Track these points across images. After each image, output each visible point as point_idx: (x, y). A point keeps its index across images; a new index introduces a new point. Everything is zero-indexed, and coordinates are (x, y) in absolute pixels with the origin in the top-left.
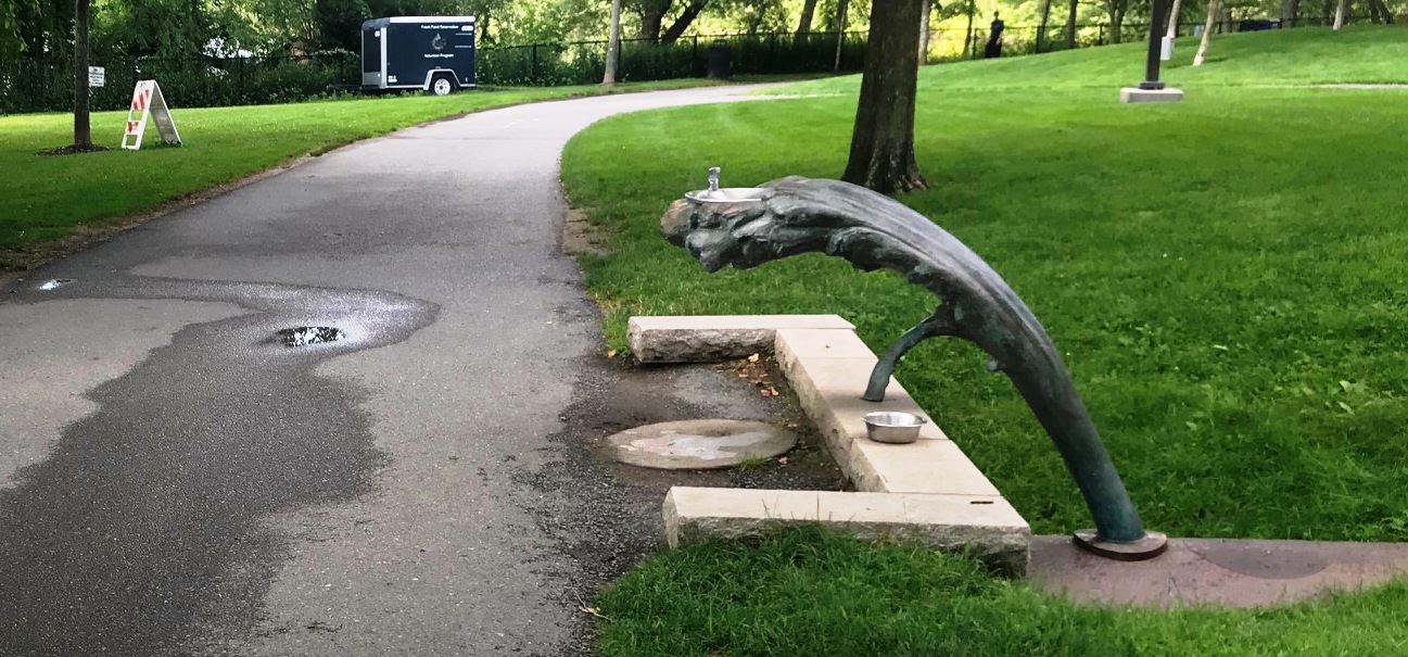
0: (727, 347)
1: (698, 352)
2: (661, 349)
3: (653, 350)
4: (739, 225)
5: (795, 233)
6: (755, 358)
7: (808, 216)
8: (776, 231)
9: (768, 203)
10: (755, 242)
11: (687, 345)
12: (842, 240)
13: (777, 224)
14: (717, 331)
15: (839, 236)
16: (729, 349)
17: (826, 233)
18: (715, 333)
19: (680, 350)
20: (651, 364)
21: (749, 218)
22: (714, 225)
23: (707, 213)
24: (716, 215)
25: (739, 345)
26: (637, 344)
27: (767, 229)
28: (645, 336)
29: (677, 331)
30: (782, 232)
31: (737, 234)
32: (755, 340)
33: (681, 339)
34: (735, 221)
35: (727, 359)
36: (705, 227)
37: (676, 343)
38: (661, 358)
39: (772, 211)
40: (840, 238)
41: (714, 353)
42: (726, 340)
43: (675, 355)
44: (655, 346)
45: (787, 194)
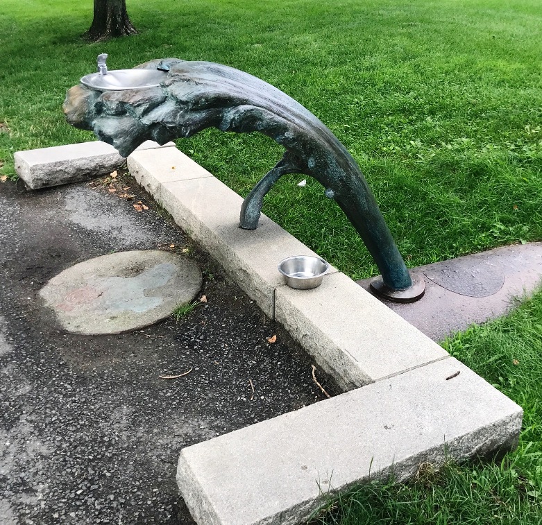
0: (95, 169)
1: (74, 176)
2: (47, 178)
3: (41, 179)
4: (146, 112)
5: (197, 116)
6: (114, 174)
7: (207, 100)
8: (183, 116)
9: (168, 89)
10: (164, 127)
11: (65, 172)
12: (234, 118)
13: (181, 109)
14: (86, 159)
15: (230, 114)
16: (95, 170)
17: (221, 112)
18: (84, 161)
19: (61, 176)
20: (40, 189)
21: (154, 105)
22: (121, 112)
23: (112, 102)
24: (122, 103)
25: (102, 166)
26: (27, 177)
27: (175, 114)
28: (33, 170)
29: (56, 163)
30: (187, 117)
31: (146, 121)
32: (113, 162)
33: (60, 168)
34: (142, 109)
35: (96, 177)
36: (113, 115)
37: (57, 172)
38: (48, 184)
39: (175, 98)
40: (232, 117)
41: (86, 175)
42: (93, 165)
43: (58, 180)
44: (42, 176)
45: (184, 80)
